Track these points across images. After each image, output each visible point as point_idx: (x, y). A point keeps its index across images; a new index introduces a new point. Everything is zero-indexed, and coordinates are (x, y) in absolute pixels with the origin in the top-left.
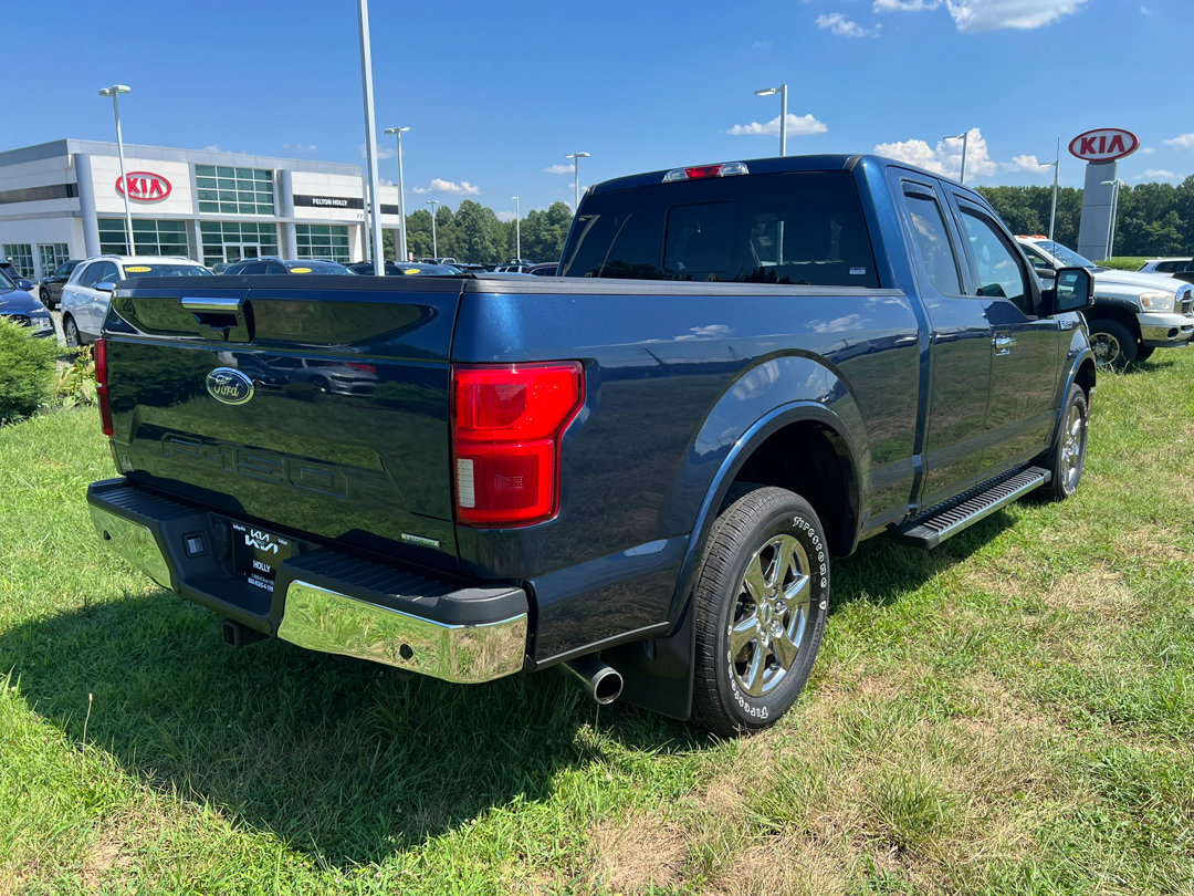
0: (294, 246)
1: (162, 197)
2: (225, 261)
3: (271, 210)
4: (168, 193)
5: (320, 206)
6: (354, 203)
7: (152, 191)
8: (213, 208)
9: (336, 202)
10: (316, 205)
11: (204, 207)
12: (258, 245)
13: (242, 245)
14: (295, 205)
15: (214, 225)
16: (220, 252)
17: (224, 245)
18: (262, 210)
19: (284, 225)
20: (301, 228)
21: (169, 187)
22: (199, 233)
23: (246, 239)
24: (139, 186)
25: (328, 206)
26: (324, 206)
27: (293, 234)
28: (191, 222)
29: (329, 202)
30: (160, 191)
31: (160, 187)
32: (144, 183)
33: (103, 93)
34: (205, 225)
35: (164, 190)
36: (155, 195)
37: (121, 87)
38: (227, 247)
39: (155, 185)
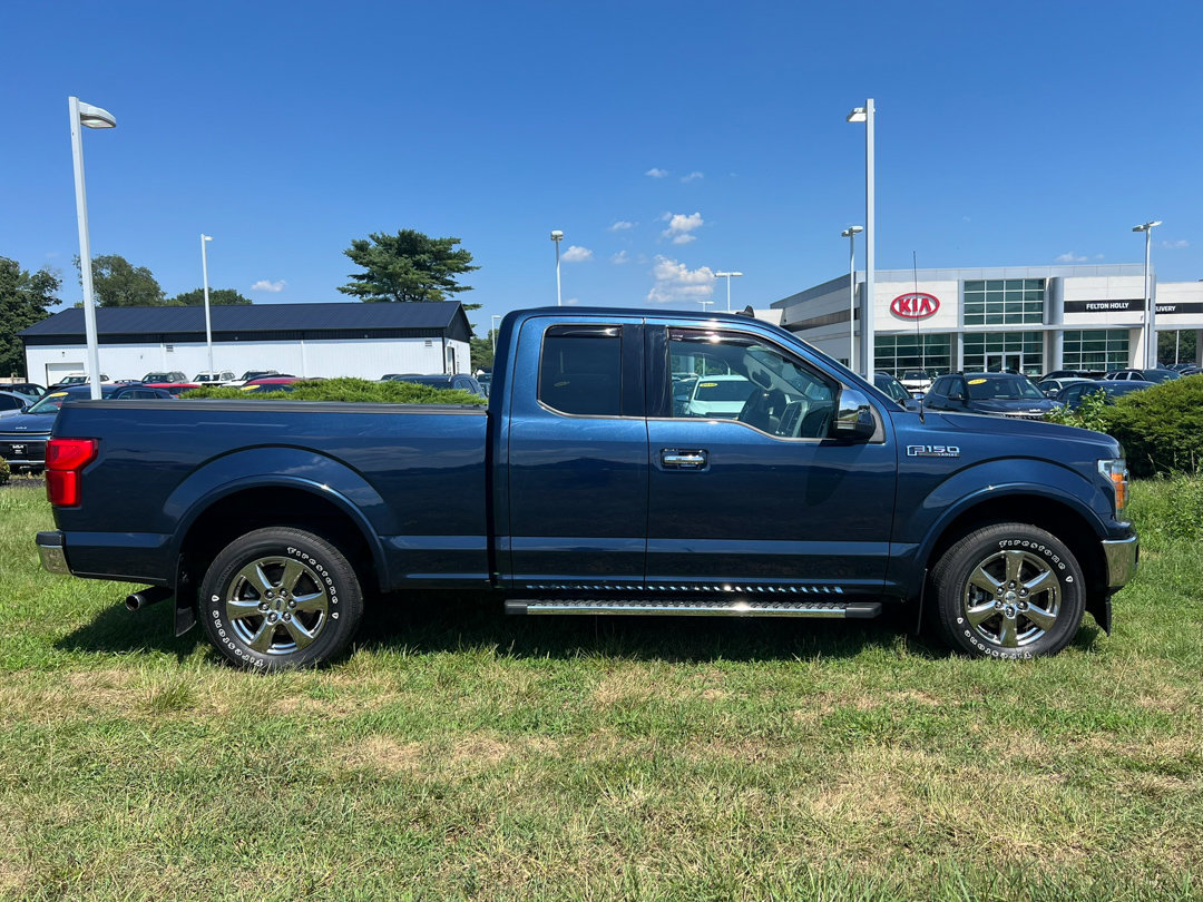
0: (1060, 353)
1: (931, 313)
2: (986, 370)
3: (1040, 319)
4: (936, 310)
5: (1094, 311)
6: (1136, 305)
7: (921, 310)
8: (979, 320)
9: (1114, 306)
10: (1090, 310)
11: (968, 320)
12: (1021, 354)
13: (1004, 354)
14: (1066, 311)
15: (978, 336)
16: (981, 360)
17: (986, 355)
18: (1029, 319)
19: (1051, 333)
20: (1069, 334)
21: (937, 304)
22: (961, 344)
23: (1009, 348)
24: (910, 306)
25: (1104, 310)
26: (1100, 310)
27: (1060, 341)
28: (955, 335)
29: (1107, 306)
30: (929, 308)
31: (929, 304)
32: (915, 302)
33: (844, 234)
34: (968, 337)
35: (933, 307)
36: (924, 312)
37: (855, 228)
38: (989, 357)
39: (925, 304)
